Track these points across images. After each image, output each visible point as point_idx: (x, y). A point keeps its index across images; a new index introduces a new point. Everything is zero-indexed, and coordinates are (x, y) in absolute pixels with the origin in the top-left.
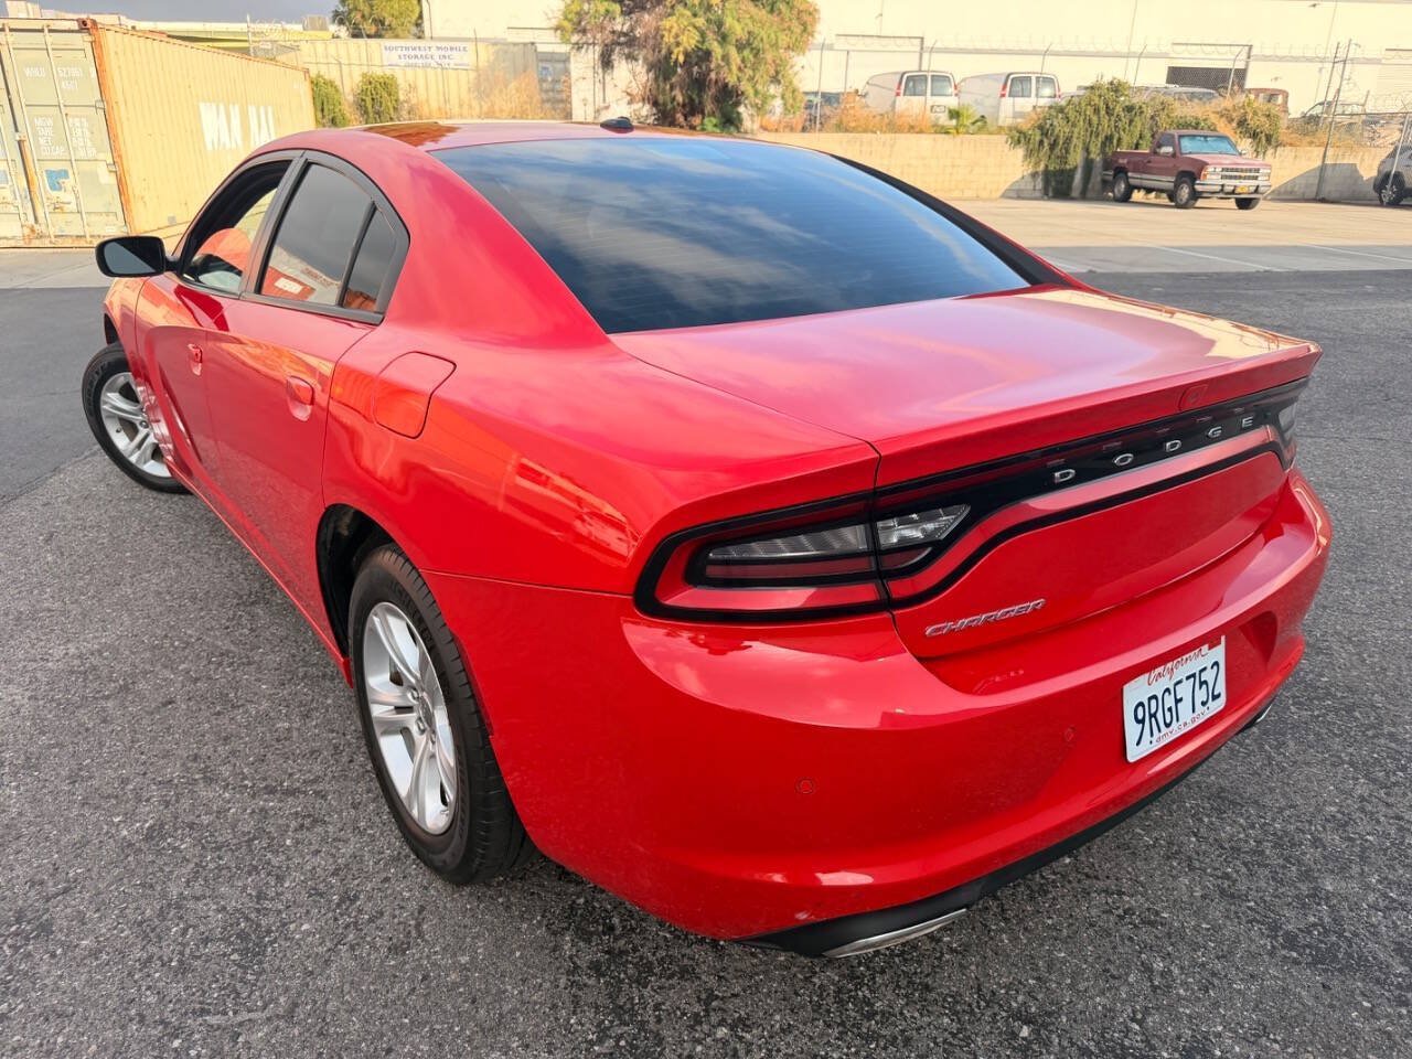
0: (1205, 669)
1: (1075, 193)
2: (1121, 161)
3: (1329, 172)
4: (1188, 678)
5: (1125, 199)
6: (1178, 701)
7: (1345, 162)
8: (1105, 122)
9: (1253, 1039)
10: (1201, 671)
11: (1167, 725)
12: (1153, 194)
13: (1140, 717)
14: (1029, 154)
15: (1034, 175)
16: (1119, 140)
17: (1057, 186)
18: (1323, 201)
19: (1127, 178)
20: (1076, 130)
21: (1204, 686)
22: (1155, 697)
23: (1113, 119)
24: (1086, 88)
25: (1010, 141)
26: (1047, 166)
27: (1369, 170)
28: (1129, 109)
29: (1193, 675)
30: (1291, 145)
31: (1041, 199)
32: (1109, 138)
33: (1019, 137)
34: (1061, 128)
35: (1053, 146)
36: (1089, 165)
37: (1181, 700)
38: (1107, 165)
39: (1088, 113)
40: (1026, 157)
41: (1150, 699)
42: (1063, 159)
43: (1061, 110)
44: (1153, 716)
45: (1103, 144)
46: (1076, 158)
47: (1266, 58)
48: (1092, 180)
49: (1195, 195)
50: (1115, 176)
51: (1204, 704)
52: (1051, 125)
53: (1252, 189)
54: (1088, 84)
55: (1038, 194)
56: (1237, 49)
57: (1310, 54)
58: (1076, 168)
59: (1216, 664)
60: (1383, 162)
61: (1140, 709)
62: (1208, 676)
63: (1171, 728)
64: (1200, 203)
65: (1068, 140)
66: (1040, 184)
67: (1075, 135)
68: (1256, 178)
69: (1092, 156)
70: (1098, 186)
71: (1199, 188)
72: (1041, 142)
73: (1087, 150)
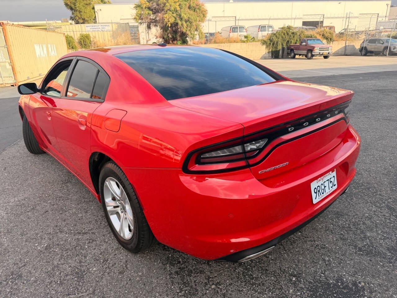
0: (331, 178)
1: (280, 57)
2: (292, 47)
3: (347, 47)
4: (327, 181)
5: (294, 57)
6: (325, 187)
7: (351, 44)
8: (287, 37)
9: (353, 275)
10: (330, 179)
11: (323, 193)
12: (301, 56)
13: (316, 192)
14: (267, 47)
15: (269, 52)
16: (291, 42)
17: (275, 55)
18: (346, 55)
19: (294, 52)
20: (279, 40)
21: (331, 183)
22: (319, 186)
23: (289, 36)
24: (281, 28)
25: (261, 44)
26: (272, 50)
27: (358, 46)
28: (293, 33)
29: (328, 180)
30: (337, 41)
31: (271, 59)
32: (288, 41)
33: (264, 42)
34: (275, 39)
35: (273, 44)
36: (283, 49)
37: (326, 186)
38: (288, 48)
39: (282, 35)
40: (266, 48)
41: (318, 187)
42: (276, 48)
43: (275, 34)
44: (319, 191)
45: (287, 43)
46: (280, 47)
47: (328, 18)
48: (285, 53)
49: (313, 56)
50: (291, 51)
51: (332, 187)
52: (272, 39)
53: (328, 53)
54: (281, 27)
55: (270, 58)
56: (321, 16)
57: (340, 16)
58: (280, 50)
59: (334, 176)
60: (361, 44)
61: (315, 190)
62: (332, 180)
63: (324, 194)
64: (314, 58)
65: (277, 42)
66: (270, 55)
67: (279, 41)
68: (328, 50)
69: (284, 46)
70: (286, 54)
71: (313, 54)
72: (270, 43)
73: (283, 45)
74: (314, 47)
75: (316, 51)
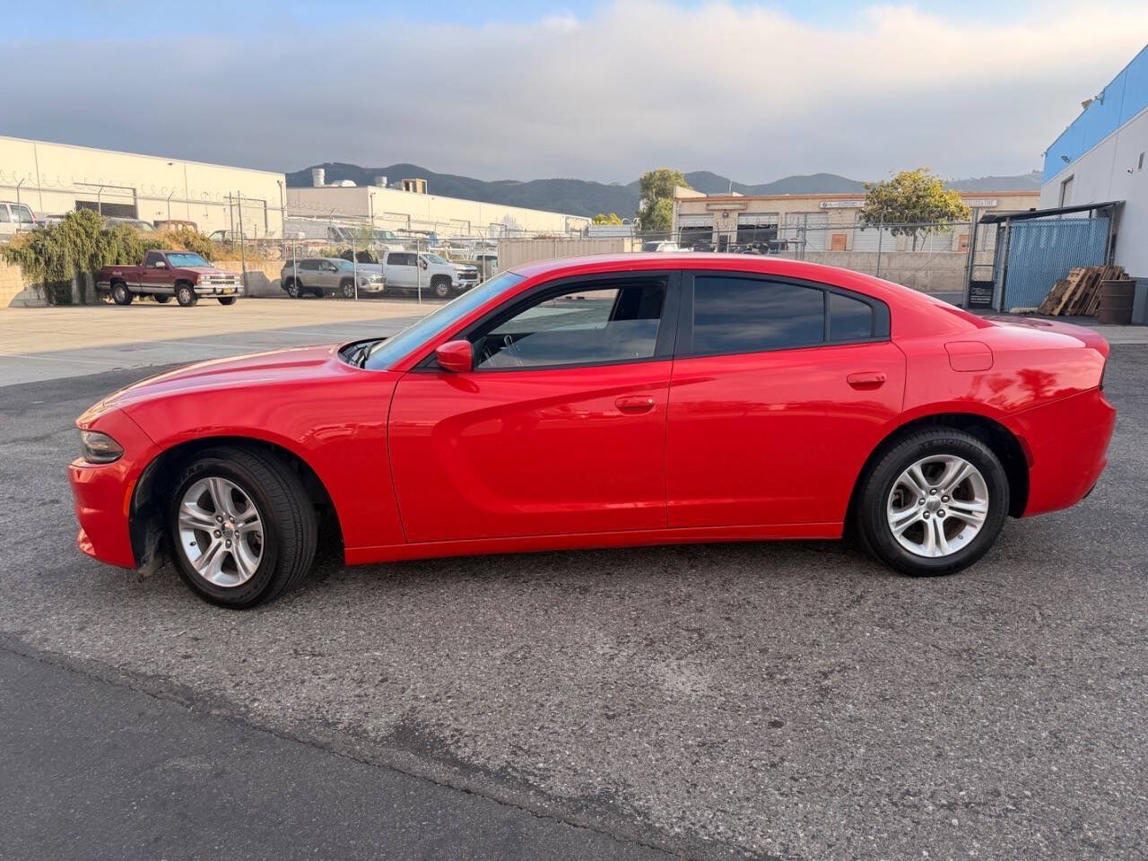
1: (76, 301)
2: (115, 273)
3: (249, 279)
5: (127, 302)
7: (257, 270)
8: (87, 243)
12: (146, 298)
14: (27, 269)
15: (36, 287)
16: (103, 257)
17: (58, 295)
18: (252, 297)
19: (126, 286)
20: (67, 250)
23: (94, 241)
24: (61, 217)
25: (6, 259)
26: (46, 280)
27: (273, 273)
28: (105, 234)
30: (222, 260)
31: (48, 306)
32: (94, 257)
33: (14, 256)
34: (53, 249)
35: (48, 263)
36: (81, 277)
38: (98, 276)
39: (71, 235)
40: (24, 272)
42: (60, 271)
43: (47, 233)
45: (91, 261)
46: (70, 273)
48: (88, 289)
49: (195, 297)
50: (112, 287)
52: (43, 245)
53: (234, 290)
54: (63, 212)
55: (43, 303)
58: (71, 280)
60: (282, 271)
64: (200, 302)
65: (61, 257)
66: (43, 295)
67: (67, 253)
68: (233, 283)
69: (84, 270)
70: (93, 294)
71: (197, 291)
72: (37, 260)
73: (77, 265)
74: (196, 275)
75: (205, 285)
